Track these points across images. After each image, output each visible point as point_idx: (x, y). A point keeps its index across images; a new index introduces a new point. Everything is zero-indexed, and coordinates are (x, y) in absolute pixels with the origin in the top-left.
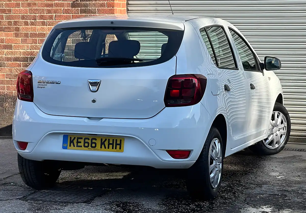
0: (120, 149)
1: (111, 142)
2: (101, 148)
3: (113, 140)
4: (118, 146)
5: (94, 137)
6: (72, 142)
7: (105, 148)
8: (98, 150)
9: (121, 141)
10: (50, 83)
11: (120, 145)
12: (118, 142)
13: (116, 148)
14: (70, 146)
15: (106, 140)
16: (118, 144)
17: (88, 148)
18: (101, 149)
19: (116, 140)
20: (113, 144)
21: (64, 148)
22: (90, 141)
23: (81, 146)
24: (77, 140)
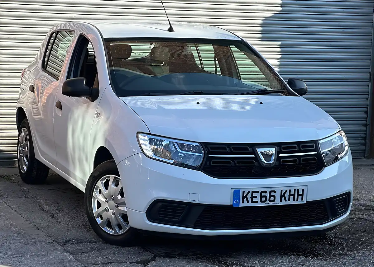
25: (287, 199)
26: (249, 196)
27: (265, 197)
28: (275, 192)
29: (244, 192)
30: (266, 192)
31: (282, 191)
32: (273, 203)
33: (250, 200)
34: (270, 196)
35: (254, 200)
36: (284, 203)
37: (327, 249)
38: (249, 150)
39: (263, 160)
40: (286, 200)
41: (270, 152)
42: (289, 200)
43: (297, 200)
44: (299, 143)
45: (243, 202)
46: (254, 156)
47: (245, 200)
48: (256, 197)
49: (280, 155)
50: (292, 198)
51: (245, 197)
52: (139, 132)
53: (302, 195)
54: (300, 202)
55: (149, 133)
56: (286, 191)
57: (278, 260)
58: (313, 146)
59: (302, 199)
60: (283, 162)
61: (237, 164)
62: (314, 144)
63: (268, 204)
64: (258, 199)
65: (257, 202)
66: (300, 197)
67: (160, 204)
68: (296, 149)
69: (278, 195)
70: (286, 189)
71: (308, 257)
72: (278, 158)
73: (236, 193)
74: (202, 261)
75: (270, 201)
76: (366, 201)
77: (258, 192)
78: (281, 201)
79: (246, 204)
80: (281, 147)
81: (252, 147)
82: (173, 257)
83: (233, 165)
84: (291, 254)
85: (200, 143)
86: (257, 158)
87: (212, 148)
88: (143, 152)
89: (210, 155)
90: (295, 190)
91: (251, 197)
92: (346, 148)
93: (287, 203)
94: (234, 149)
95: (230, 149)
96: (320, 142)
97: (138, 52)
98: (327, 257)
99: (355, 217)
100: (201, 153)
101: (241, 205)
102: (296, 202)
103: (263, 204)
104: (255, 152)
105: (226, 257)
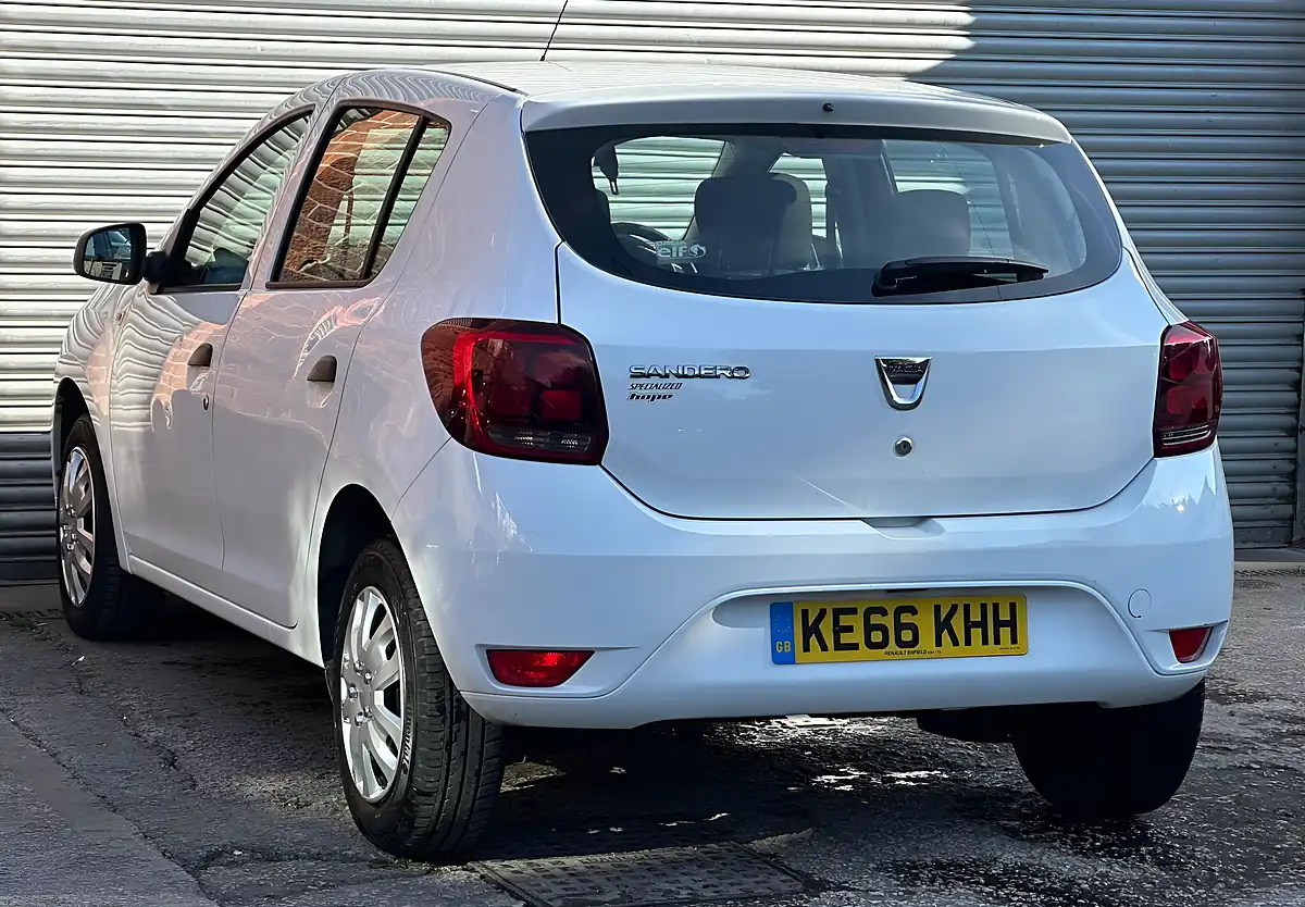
0: (1014, 641)
1: (976, 616)
2: (939, 643)
3: (984, 607)
4: (1005, 632)
5: (905, 602)
6: (811, 630)
7: (956, 643)
8: (926, 655)
9: (1013, 607)
10: (700, 376)
11: (1012, 624)
12: (1005, 616)
13: (997, 642)
14: (806, 648)
15: (954, 608)
16: (1005, 624)
17: (887, 649)
18: (939, 648)
19: (996, 607)
20: (983, 624)
21: (781, 658)
22: (889, 621)
23: (855, 647)
24: (836, 621)
76: (1294, 701)
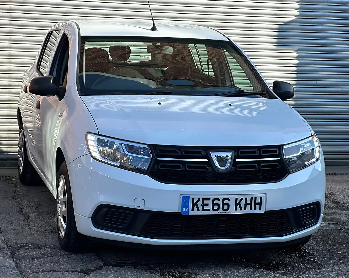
25: (243, 207)
26: (200, 204)
27: (218, 205)
28: (228, 200)
29: (193, 199)
30: (219, 200)
31: (237, 199)
32: (227, 211)
33: (200, 208)
34: (224, 204)
35: (205, 207)
36: (239, 212)
37: (295, 263)
38: (202, 154)
39: (217, 165)
40: (241, 209)
41: (226, 156)
42: (245, 209)
43: (255, 209)
44: (259, 148)
45: (193, 210)
46: (207, 160)
47: (195, 208)
48: (207, 205)
49: (237, 160)
50: (248, 207)
51: (195, 204)
52: (89, 133)
53: (260, 204)
54: (257, 211)
55: (98, 133)
56: (242, 199)
57: (234, 273)
58: (276, 151)
59: (260, 209)
60: (240, 167)
61: (187, 169)
62: (278, 149)
63: (221, 212)
64: (210, 207)
65: (208, 210)
66: (258, 206)
67: (105, 209)
68: (256, 153)
69: (232, 204)
70: (242, 196)
71: (268, 270)
72: (234, 163)
73: (185, 200)
74: (150, 272)
75: (223, 209)
77: (209, 199)
78: (236, 209)
79: (195, 212)
80: (239, 151)
81: (206, 151)
82: (121, 267)
83: (184, 169)
84: (251, 267)
85: (149, 145)
86: (210, 162)
87: (160, 151)
88: (90, 153)
89: (158, 159)
90: (252, 199)
91: (201, 205)
92: (317, 155)
93: (243, 212)
94: (186, 152)
95: (181, 152)
96: (285, 147)
97: (144, 55)
98: (290, 272)
99: (344, 228)
100: (148, 155)
101: (191, 213)
102: (253, 212)
103: (216, 213)
104: (208, 157)
105: (181, 268)
